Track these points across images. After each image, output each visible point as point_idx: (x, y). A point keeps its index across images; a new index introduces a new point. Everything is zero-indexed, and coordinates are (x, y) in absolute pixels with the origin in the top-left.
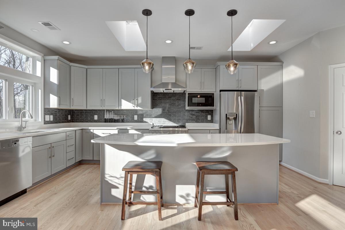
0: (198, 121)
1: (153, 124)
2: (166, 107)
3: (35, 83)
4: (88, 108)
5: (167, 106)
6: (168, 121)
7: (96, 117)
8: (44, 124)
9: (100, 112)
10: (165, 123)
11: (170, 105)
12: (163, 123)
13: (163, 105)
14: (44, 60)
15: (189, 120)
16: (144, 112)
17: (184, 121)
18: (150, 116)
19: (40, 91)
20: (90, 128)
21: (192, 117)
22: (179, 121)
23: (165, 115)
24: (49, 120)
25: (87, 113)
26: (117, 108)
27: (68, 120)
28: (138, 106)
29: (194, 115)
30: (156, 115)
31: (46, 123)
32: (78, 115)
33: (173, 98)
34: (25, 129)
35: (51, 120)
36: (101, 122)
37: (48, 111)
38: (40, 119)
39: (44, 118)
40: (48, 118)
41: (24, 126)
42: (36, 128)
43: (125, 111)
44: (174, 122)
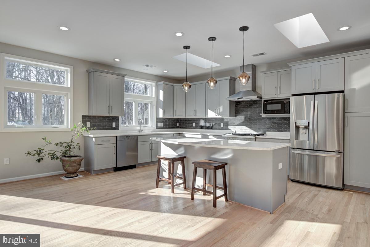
0: (280, 130)
1: (236, 131)
2: (247, 115)
3: (152, 102)
4: (187, 117)
5: (249, 113)
6: (250, 129)
7: (194, 125)
8: (157, 129)
9: (197, 120)
10: (246, 131)
11: (252, 112)
12: (245, 130)
13: (245, 113)
14: (157, 85)
15: (271, 128)
16: (228, 120)
17: (265, 129)
18: (234, 125)
19: (154, 106)
20: (184, 133)
21: (273, 126)
22: (260, 129)
23: (247, 123)
24: (160, 126)
25: (189, 121)
26: (205, 117)
27: (176, 126)
28: (219, 115)
29: (276, 123)
30: (238, 123)
31: (158, 128)
32: (183, 123)
33: (254, 106)
34: (142, 131)
35: (162, 126)
36: (197, 128)
37: (159, 120)
38: (154, 125)
39: (157, 125)
40: (159, 125)
41: (142, 129)
42: (151, 131)
43: (214, 119)
44: (255, 131)
